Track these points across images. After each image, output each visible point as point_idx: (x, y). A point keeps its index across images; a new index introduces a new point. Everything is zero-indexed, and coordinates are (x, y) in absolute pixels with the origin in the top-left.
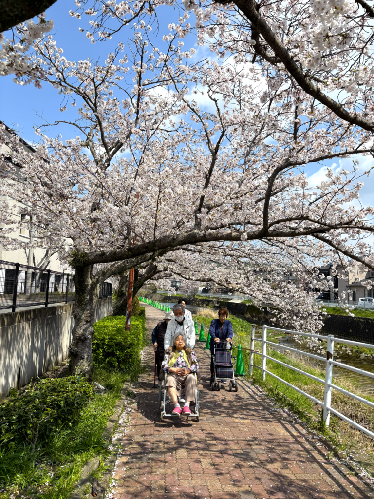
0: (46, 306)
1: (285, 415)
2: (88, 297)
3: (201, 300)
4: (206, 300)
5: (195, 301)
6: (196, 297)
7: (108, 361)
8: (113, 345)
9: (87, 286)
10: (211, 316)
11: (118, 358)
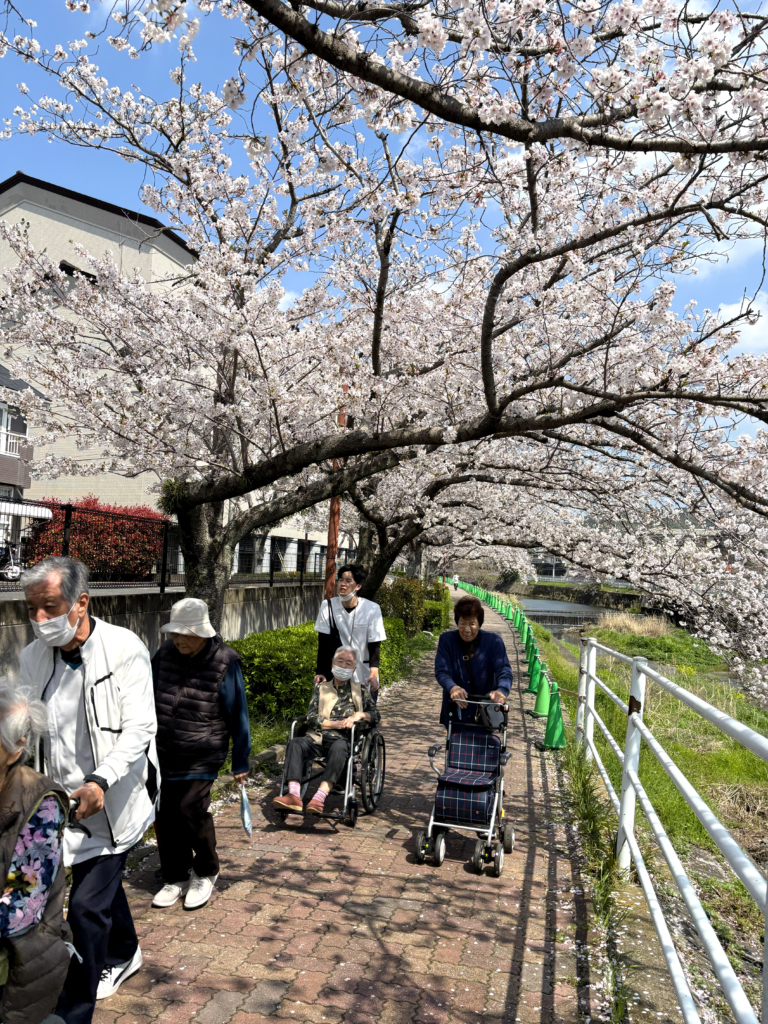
0: (162, 590)
1: (561, 836)
2: (205, 572)
3: (612, 594)
4: (624, 596)
5: (601, 596)
6: (602, 588)
7: (259, 701)
8: (269, 670)
9: (200, 549)
10: (629, 629)
11: (278, 695)
